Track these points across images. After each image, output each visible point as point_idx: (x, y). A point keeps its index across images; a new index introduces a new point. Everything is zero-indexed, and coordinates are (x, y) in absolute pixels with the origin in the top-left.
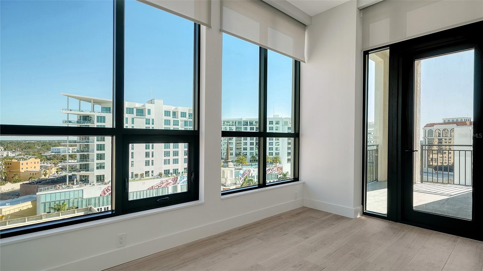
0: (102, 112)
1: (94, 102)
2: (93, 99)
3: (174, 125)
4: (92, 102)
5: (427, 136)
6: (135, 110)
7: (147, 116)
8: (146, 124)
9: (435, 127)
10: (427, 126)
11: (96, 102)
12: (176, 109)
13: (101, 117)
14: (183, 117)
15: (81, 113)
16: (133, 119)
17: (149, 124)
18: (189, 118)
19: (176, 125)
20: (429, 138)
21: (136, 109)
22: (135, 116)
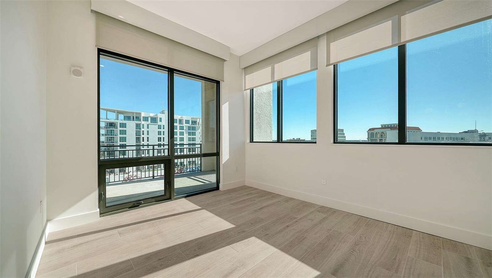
0: (124, 120)
1: (117, 113)
2: (117, 110)
3: (180, 129)
4: (116, 112)
5: (370, 137)
6: (149, 119)
7: (159, 123)
8: (159, 128)
9: (376, 131)
10: (370, 130)
11: (119, 112)
12: (182, 117)
13: (123, 123)
14: (187, 124)
15: (108, 121)
16: (148, 125)
17: (161, 129)
18: (192, 125)
19: (182, 129)
20: (371, 138)
21: (151, 118)
22: (150, 123)
